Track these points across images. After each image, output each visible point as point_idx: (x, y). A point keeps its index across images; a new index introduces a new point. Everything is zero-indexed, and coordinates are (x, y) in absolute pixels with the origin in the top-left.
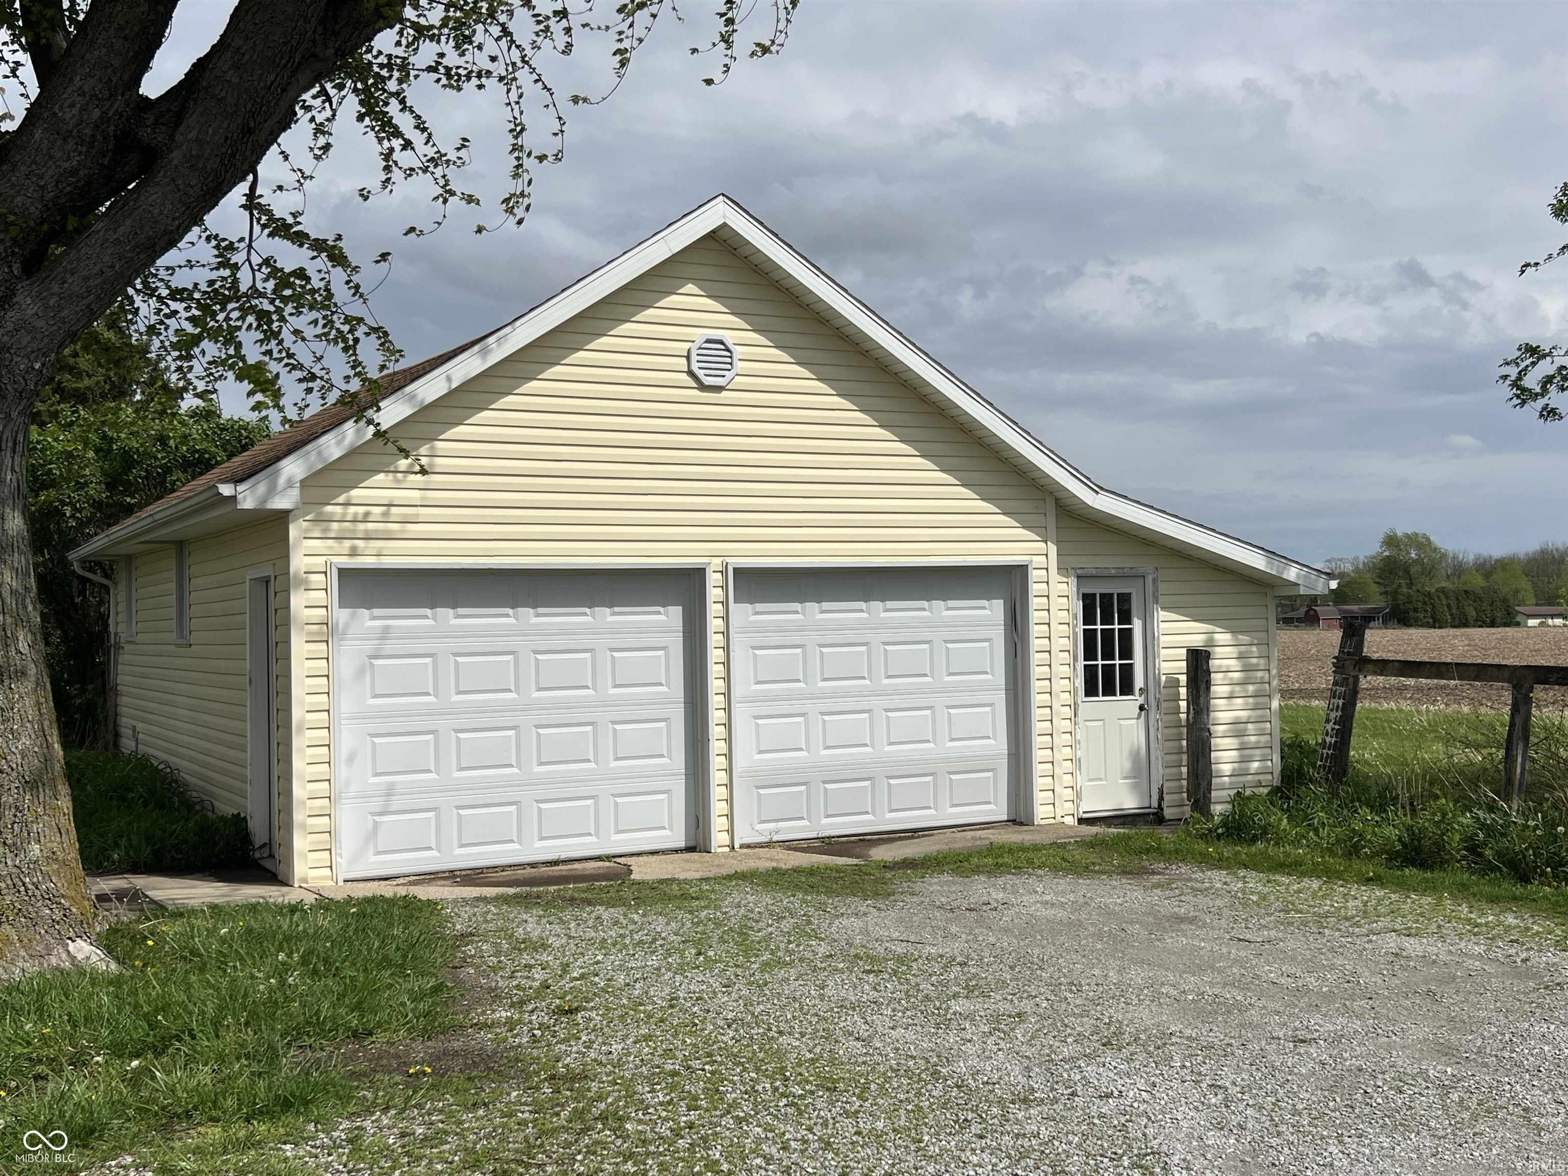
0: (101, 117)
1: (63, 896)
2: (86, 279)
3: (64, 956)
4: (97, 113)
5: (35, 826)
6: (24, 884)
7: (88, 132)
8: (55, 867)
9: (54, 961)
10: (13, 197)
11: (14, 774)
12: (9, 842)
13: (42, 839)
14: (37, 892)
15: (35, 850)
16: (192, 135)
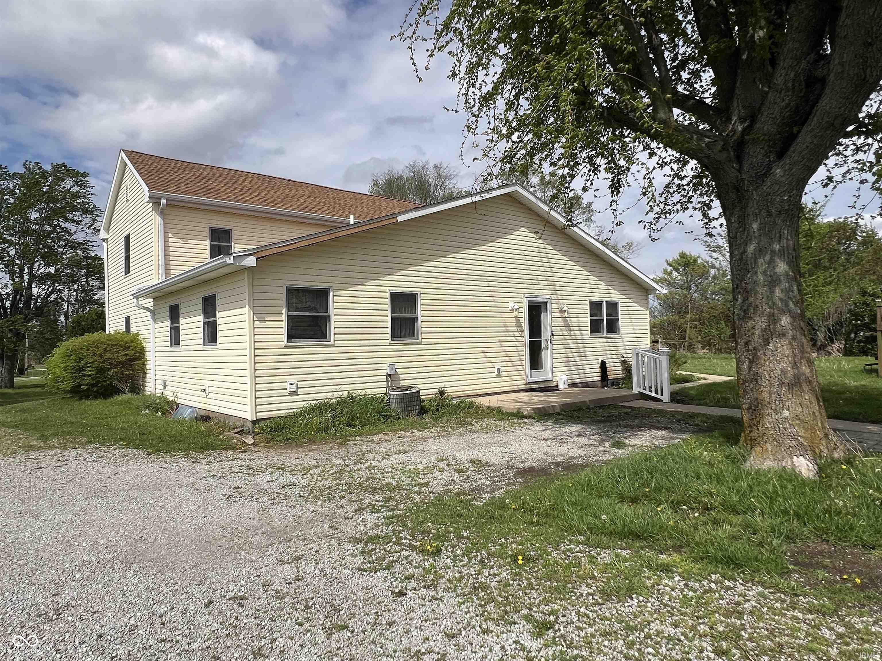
0: (795, 75)
1: (799, 436)
2: (801, 152)
3: (789, 463)
4: (792, 74)
5: (787, 403)
6: (779, 427)
7: (790, 85)
8: (797, 422)
9: (784, 464)
10: (763, 127)
11: (777, 379)
12: (773, 408)
13: (791, 409)
14: (785, 432)
15: (786, 413)
16: (836, 62)
